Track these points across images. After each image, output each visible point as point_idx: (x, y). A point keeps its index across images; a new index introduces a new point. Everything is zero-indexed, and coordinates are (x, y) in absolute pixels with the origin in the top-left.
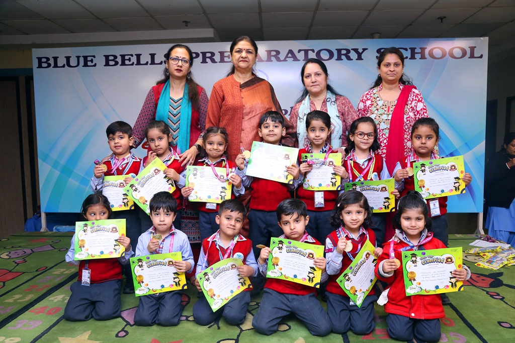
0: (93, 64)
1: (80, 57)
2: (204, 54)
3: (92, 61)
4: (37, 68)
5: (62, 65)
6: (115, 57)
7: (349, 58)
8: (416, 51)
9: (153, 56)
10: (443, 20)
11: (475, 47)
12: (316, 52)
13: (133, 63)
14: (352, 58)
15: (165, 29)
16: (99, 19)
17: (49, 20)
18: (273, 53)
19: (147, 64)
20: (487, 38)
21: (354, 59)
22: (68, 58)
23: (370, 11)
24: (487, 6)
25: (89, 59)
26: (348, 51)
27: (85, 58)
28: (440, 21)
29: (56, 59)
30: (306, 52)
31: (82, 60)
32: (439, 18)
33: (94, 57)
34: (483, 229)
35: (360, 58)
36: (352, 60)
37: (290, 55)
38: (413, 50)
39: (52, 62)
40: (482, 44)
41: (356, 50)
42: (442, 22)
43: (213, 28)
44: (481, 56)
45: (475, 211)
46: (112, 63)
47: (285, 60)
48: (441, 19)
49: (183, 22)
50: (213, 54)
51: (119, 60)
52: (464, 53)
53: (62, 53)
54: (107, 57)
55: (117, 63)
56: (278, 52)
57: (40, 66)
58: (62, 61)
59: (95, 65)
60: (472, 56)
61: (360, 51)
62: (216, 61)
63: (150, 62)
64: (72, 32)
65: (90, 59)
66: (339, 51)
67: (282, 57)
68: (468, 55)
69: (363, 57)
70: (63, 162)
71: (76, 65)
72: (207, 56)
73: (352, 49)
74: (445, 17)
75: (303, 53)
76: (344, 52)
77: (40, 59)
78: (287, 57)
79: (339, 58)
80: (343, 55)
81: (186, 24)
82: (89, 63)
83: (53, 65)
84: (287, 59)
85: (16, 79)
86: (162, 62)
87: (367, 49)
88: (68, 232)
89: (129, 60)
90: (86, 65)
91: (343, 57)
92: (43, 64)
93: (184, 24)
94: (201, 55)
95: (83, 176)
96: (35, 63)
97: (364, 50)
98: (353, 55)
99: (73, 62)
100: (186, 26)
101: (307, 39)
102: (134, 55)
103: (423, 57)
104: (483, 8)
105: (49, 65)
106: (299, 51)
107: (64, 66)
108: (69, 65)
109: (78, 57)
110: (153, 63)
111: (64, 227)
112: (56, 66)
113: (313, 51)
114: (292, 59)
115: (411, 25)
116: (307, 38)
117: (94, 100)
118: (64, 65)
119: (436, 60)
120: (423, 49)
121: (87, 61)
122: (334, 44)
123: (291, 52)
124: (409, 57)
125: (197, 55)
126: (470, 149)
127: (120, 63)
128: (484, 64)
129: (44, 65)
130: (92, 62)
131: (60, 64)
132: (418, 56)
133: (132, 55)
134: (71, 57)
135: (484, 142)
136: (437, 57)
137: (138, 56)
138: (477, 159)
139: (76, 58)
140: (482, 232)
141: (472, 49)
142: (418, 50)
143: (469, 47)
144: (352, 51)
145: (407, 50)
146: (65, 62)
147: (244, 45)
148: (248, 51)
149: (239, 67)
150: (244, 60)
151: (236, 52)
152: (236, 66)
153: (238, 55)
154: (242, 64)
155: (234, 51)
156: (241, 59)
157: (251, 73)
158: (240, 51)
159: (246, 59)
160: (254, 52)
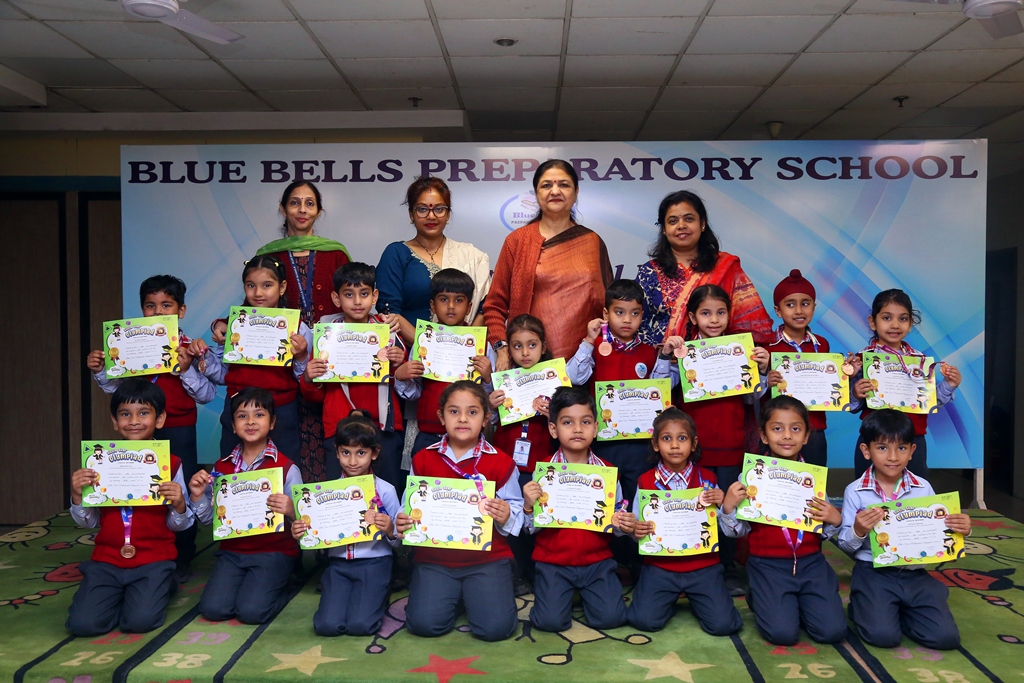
0: (240, 177)
1: (215, 163)
2: (454, 163)
3: (238, 171)
4: (130, 182)
5: (179, 178)
6: (284, 165)
7: (726, 176)
8: (852, 163)
9: (356, 165)
10: (904, 103)
11: (964, 157)
12: (664, 163)
13: (318, 177)
14: (731, 176)
15: (368, 108)
16: (251, 91)
17: (151, 90)
18: (585, 165)
19: (344, 179)
20: (985, 141)
21: (737, 178)
22: (191, 166)
23: (766, 88)
24: (986, 80)
25: (233, 167)
26: (725, 163)
27: (225, 165)
28: (898, 103)
29: (166, 166)
30: (647, 163)
31: (218, 169)
32: (895, 99)
33: (243, 163)
34: (984, 500)
35: (746, 176)
36: (733, 178)
37: (616, 169)
38: (846, 161)
39: (159, 171)
40: (976, 153)
41: (739, 161)
42: (901, 106)
43: (463, 108)
44: (975, 175)
45: (969, 466)
46: (276, 176)
47: (606, 178)
48: (900, 100)
49: (409, 99)
50: (471, 164)
51: (291, 170)
52: (942, 168)
53: (178, 156)
54: (267, 165)
55: (286, 177)
56: (594, 163)
57: (135, 179)
58: (178, 170)
59: (244, 180)
60: (957, 174)
61: (748, 162)
62: (477, 177)
63: (350, 177)
64: (185, 110)
65: (235, 169)
66: (708, 162)
67: (601, 171)
68: (950, 170)
69: (752, 173)
71: (206, 177)
72: (460, 168)
73: (732, 159)
74: (907, 98)
75: (639, 165)
76: (716, 164)
77: (135, 166)
78: (610, 171)
79: (708, 176)
80: (716, 169)
81: (415, 102)
82: (233, 176)
83: (160, 177)
84: (610, 176)
85: (60, 197)
86: (373, 176)
87: (760, 159)
89: (311, 171)
90: (225, 179)
91: (716, 174)
92: (141, 175)
93: (412, 102)
94: (448, 165)
96: (126, 173)
97: (755, 160)
98: (734, 170)
99: (201, 172)
100: (415, 106)
102: (320, 163)
103: (865, 175)
104: (978, 83)
105: (153, 178)
106: (634, 161)
107: (182, 180)
108: (192, 178)
109: (211, 164)
110: (356, 178)
112: (166, 179)
113: (659, 161)
114: (621, 176)
115: (842, 108)
117: (239, 246)
118: (183, 178)
119: (889, 180)
120: (865, 161)
121: (228, 172)
122: (698, 150)
123: (617, 162)
124: (839, 174)
125: (441, 166)
126: (956, 348)
128: (980, 188)
129: (144, 177)
130: (238, 174)
131: (175, 175)
132: (855, 173)
133: (316, 163)
134: (197, 163)
135: (984, 332)
136: (891, 175)
137: (329, 165)
138: (970, 366)
139: (208, 166)
140: (983, 506)
141: (958, 161)
142: (855, 162)
143: (952, 157)
144: (732, 163)
145: (833, 161)
146: (184, 172)
147: (554, 174)
148: (562, 184)
149: (549, 210)
150: (556, 199)
151: (543, 187)
152: (544, 209)
153: (545, 192)
154: (553, 206)
155: (539, 186)
156: (551, 198)
157: (568, 218)
158: (549, 185)
159: (559, 197)
160: (572, 185)
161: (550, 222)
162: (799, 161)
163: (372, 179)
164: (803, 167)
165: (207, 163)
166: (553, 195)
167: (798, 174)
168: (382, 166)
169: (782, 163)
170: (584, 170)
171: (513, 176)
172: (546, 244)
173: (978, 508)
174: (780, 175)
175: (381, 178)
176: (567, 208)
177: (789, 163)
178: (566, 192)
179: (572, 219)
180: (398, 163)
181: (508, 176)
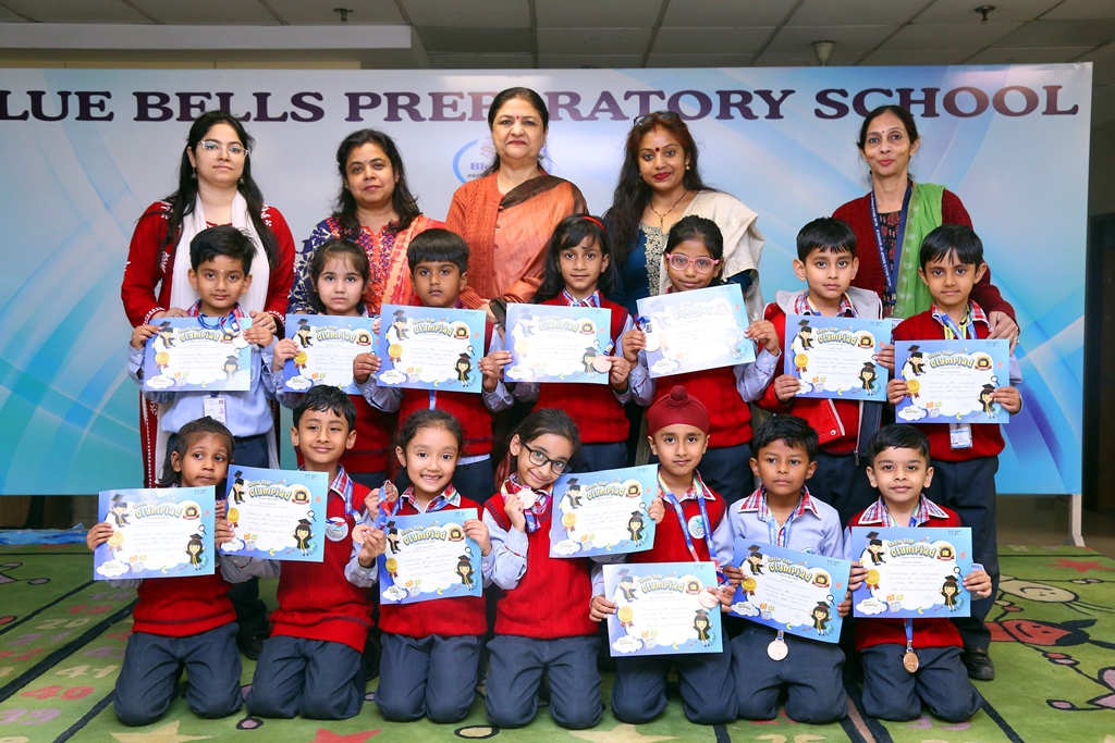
0: (105, 114)
1: (70, 93)
2: (392, 97)
3: (101, 106)
5: (20, 113)
6: (165, 98)
7: (748, 114)
8: (913, 96)
9: (262, 98)
10: (989, 15)
11: (1060, 87)
12: (668, 97)
14: (755, 114)
15: (283, 22)
18: (564, 100)
19: (247, 117)
20: (1089, 66)
21: (762, 117)
22: (36, 97)
25: (94, 100)
26: (747, 97)
27: (84, 97)
28: (981, 15)
30: (644, 97)
31: (74, 102)
32: (977, 10)
33: (108, 95)
34: (1082, 535)
35: (774, 113)
36: (757, 117)
37: (604, 105)
38: (905, 94)
40: (1075, 80)
41: (766, 95)
43: (410, 23)
44: (1074, 110)
45: (1062, 491)
46: (154, 113)
47: (592, 117)
48: (984, 11)
49: (335, 10)
50: (415, 99)
51: (174, 105)
52: (1032, 102)
53: (18, 83)
54: (142, 98)
55: (168, 114)
56: (575, 98)
58: (19, 103)
59: (110, 117)
60: (1052, 109)
61: (776, 96)
62: (422, 115)
63: (254, 114)
64: (31, 20)
65: (97, 102)
66: (725, 96)
67: (585, 108)
68: (1042, 105)
69: (783, 108)
70: (19, 364)
71: (58, 112)
72: (400, 103)
73: (756, 92)
74: (993, 8)
75: (636, 99)
76: (736, 99)
78: (597, 109)
79: (725, 114)
80: (735, 105)
81: (344, 15)
82: (95, 112)
84: (597, 115)
86: (285, 114)
87: (793, 92)
88: (32, 544)
89: (201, 106)
90: (84, 115)
91: (734, 111)
93: (339, 15)
94: (384, 100)
95: (74, 399)
97: (786, 93)
98: (759, 106)
99: (51, 106)
100: (344, 20)
101: (643, 66)
102: (213, 95)
103: (930, 112)
106: (628, 95)
107: (24, 116)
108: (38, 114)
109: (64, 95)
110: (263, 116)
111: (19, 532)
113: (661, 95)
114: (611, 115)
115: (909, 23)
116: (644, 64)
117: (107, 207)
118: (26, 113)
119: (962, 119)
120: (930, 94)
121: (88, 106)
122: (713, 80)
123: (606, 96)
125: (376, 100)
126: (1047, 338)
127: (177, 113)
128: (1082, 125)
130: (102, 110)
131: (14, 109)
132: (917, 109)
133: (208, 96)
134: (44, 93)
135: (1083, 318)
136: (965, 111)
137: (225, 98)
138: (1065, 363)
139: (60, 97)
140: (1079, 541)
141: (1052, 92)
142: (917, 95)
143: (1044, 88)
144: (756, 98)
145: (889, 93)
146: (27, 105)
147: (516, 107)
148: (526, 122)
149: (507, 155)
150: (518, 140)
151: (502, 123)
152: (501, 153)
153: (503, 131)
154: (514, 150)
155: (496, 121)
156: (511, 139)
157: (536, 165)
158: (508, 122)
159: (522, 139)
160: (540, 122)
161: (509, 171)
162: (844, 93)
163: (284, 118)
164: (848, 102)
165: (59, 93)
166: (513, 135)
167: (842, 110)
168: (297, 100)
169: (822, 97)
170: (562, 106)
171: (469, 115)
172: (507, 202)
173: (1074, 544)
174: (819, 113)
175: (295, 117)
176: (533, 154)
177: (831, 96)
178: (532, 132)
179: (539, 167)
180: (318, 96)
181: (464, 115)
